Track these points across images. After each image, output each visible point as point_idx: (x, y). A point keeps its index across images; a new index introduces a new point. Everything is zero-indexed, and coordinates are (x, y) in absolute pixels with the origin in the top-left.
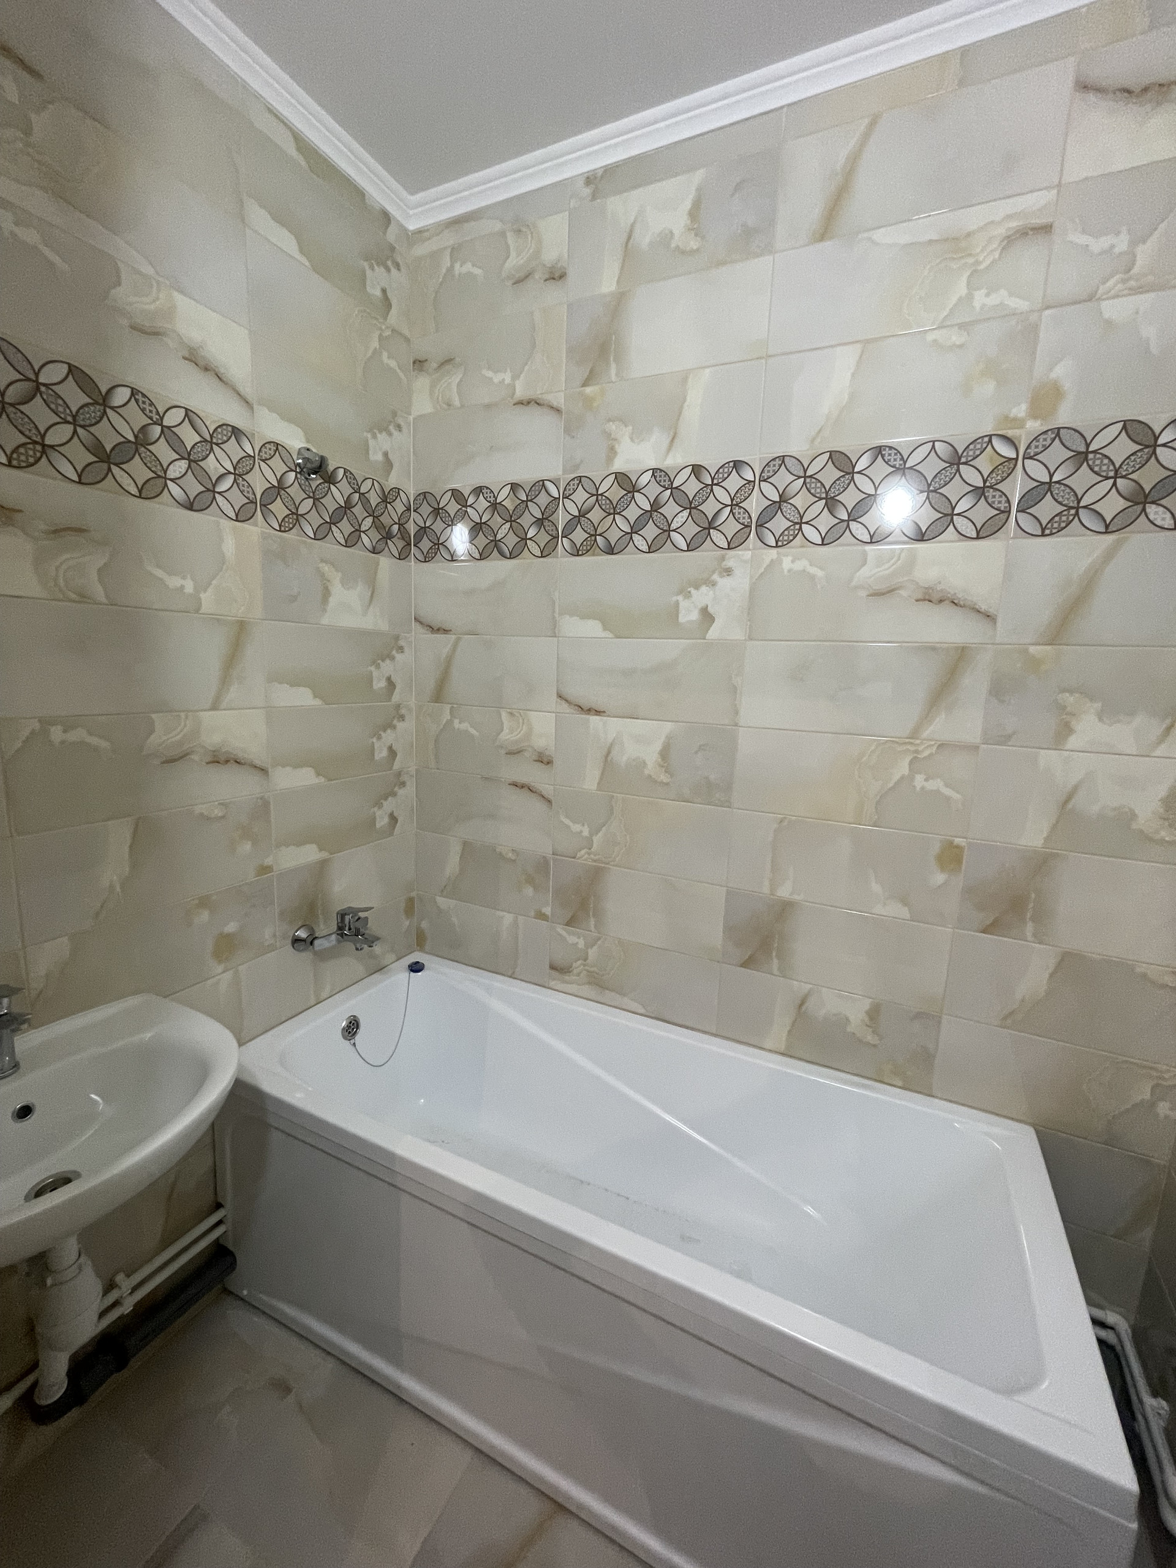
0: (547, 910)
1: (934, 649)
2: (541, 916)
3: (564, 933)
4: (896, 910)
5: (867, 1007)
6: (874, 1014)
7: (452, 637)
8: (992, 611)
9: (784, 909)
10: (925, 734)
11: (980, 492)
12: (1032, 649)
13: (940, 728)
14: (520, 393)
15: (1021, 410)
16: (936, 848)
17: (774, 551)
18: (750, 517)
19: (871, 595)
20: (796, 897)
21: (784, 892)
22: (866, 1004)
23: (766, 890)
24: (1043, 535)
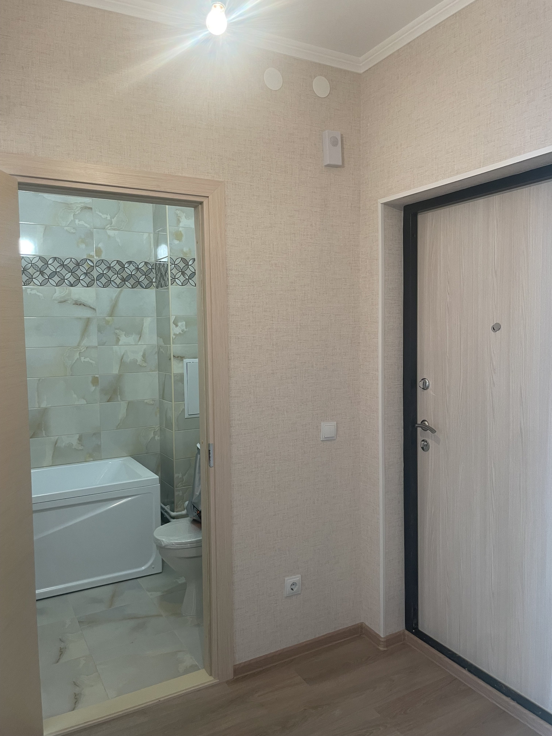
1: (80, 318)
5: (78, 437)
6: (80, 439)
8: (95, 308)
9: (45, 411)
10: (82, 344)
11: (86, 274)
12: (107, 318)
13: (85, 342)
15: (93, 253)
16: (90, 379)
19: (59, 302)
20: (48, 406)
21: (43, 405)
24: (104, 287)
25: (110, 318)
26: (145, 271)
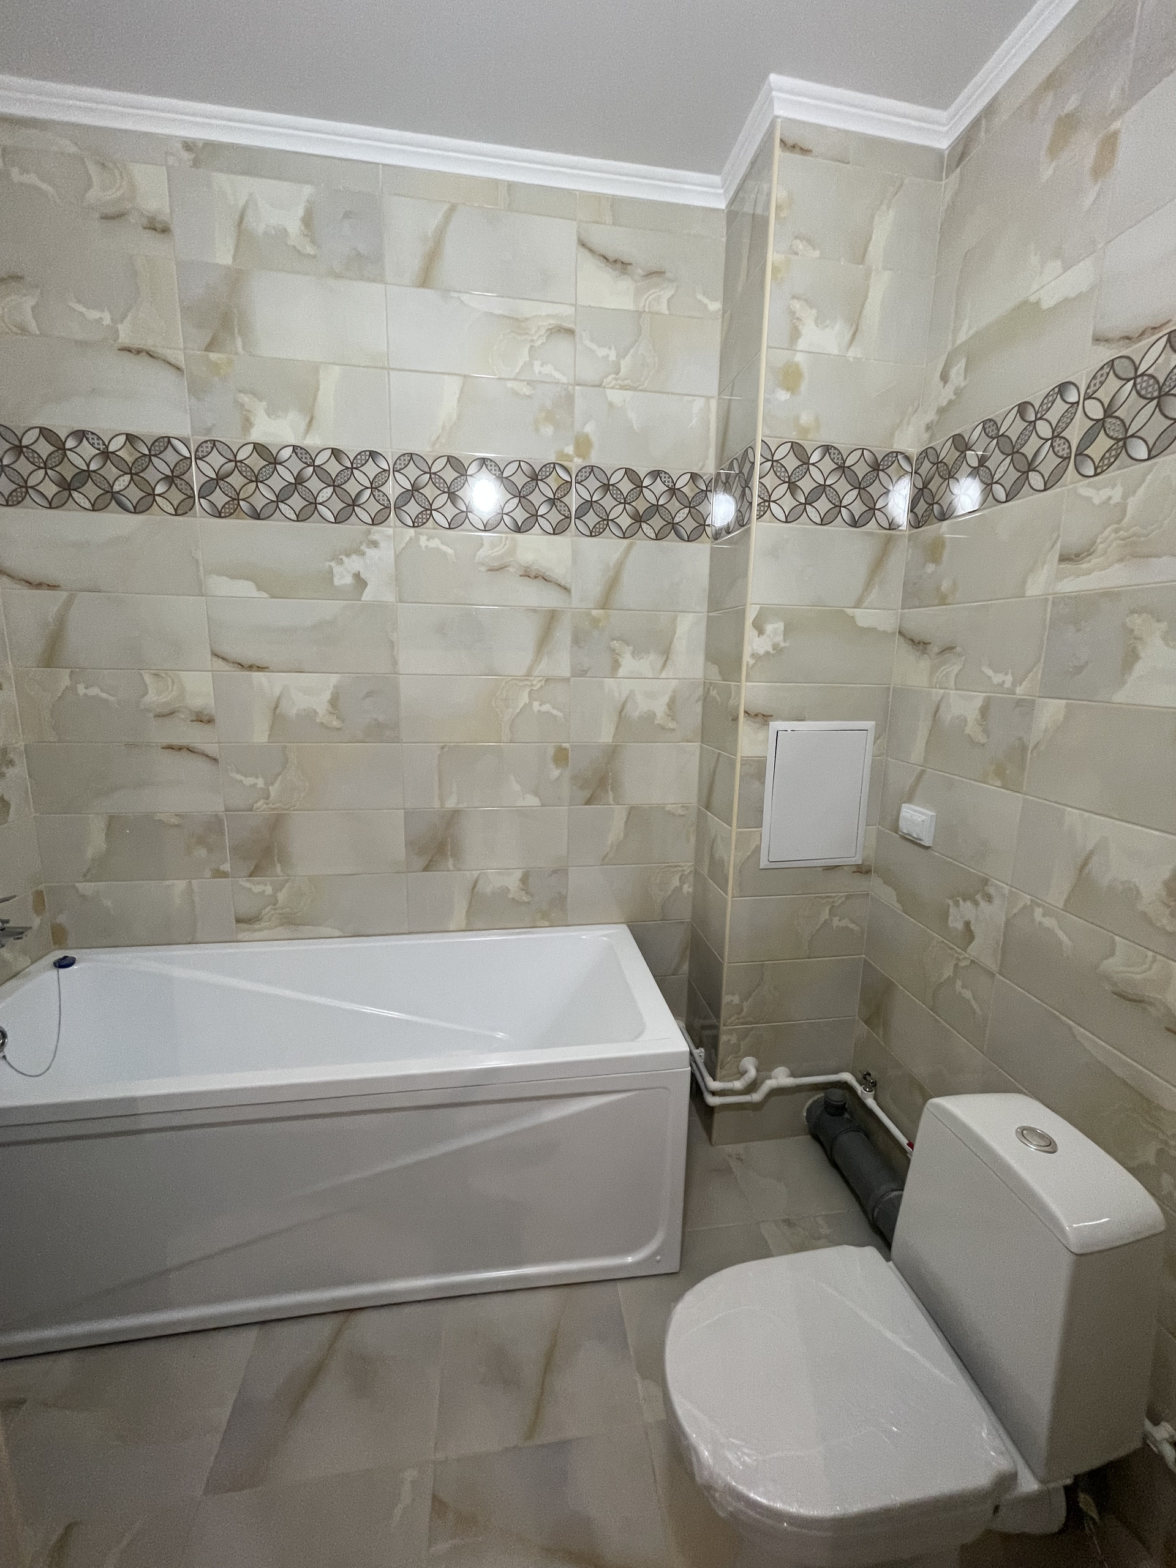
1: (535, 611)
2: (219, 874)
3: (248, 885)
4: (532, 801)
5: (520, 876)
6: (525, 879)
7: (63, 595)
8: (568, 586)
10: (536, 673)
11: (552, 502)
12: (594, 612)
13: (544, 667)
14: (125, 339)
15: (570, 450)
16: (551, 751)
17: (412, 530)
18: (389, 500)
19: (490, 570)
20: (461, 806)
21: (451, 804)
22: (518, 874)
23: (436, 804)
24: (591, 536)
25: (602, 611)
26: (690, 495)
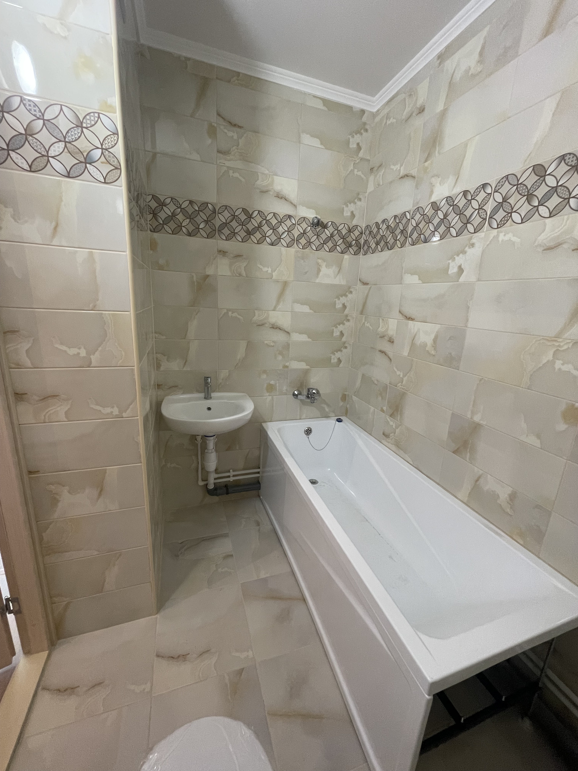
0: (385, 408)
2: (382, 410)
3: (388, 419)
4: (533, 441)
5: (510, 492)
6: (513, 497)
7: (369, 286)
9: (476, 428)
10: (566, 335)
13: (575, 332)
14: (402, 173)
16: (563, 407)
17: (496, 230)
18: (487, 214)
19: (544, 250)
21: (477, 418)
22: (509, 490)
23: (469, 416)
